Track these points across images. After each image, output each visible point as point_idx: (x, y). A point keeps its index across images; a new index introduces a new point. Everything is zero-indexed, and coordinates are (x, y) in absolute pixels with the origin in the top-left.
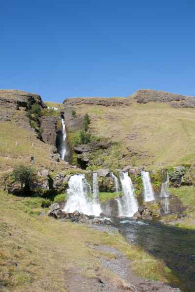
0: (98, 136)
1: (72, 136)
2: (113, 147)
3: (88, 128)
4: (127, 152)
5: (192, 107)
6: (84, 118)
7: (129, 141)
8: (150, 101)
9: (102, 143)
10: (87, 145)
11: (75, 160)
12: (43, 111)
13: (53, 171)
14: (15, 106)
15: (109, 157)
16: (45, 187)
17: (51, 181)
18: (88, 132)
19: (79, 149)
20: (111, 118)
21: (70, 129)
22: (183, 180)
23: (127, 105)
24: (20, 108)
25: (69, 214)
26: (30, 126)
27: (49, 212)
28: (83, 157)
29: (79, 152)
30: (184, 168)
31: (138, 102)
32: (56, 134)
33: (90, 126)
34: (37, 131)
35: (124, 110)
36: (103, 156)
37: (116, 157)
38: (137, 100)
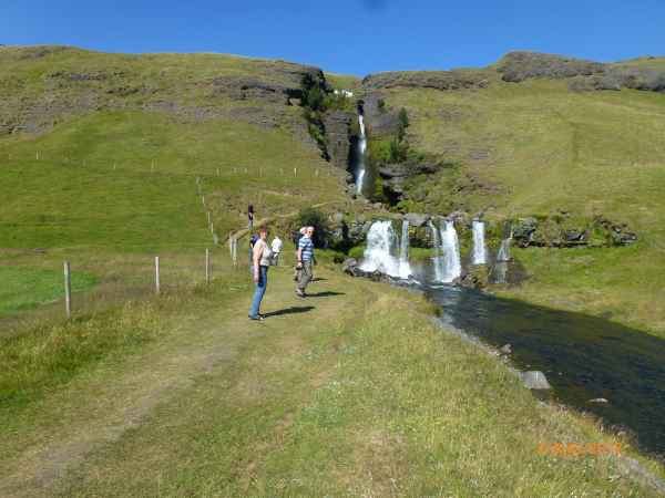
0: (420, 150)
1: (375, 145)
2: (445, 171)
3: (404, 134)
4: (466, 181)
5: (616, 89)
6: (397, 114)
7: (472, 162)
8: (527, 76)
9: (426, 164)
10: (400, 166)
11: (380, 188)
12: (326, 100)
13: (348, 214)
14: (284, 97)
15: (435, 188)
16: (338, 235)
17: (345, 229)
18: (403, 142)
19: (387, 171)
20: (446, 117)
21: (374, 133)
22: (532, 239)
23: (481, 86)
24: (291, 100)
25: (369, 273)
26: (308, 136)
27: (344, 268)
28: (393, 185)
29: (386, 177)
30: (535, 221)
31: (503, 79)
32: (349, 143)
33: (406, 131)
34: (320, 142)
35: (474, 98)
36: (426, 185)
37: (448, 189)
38: (501, 75)
